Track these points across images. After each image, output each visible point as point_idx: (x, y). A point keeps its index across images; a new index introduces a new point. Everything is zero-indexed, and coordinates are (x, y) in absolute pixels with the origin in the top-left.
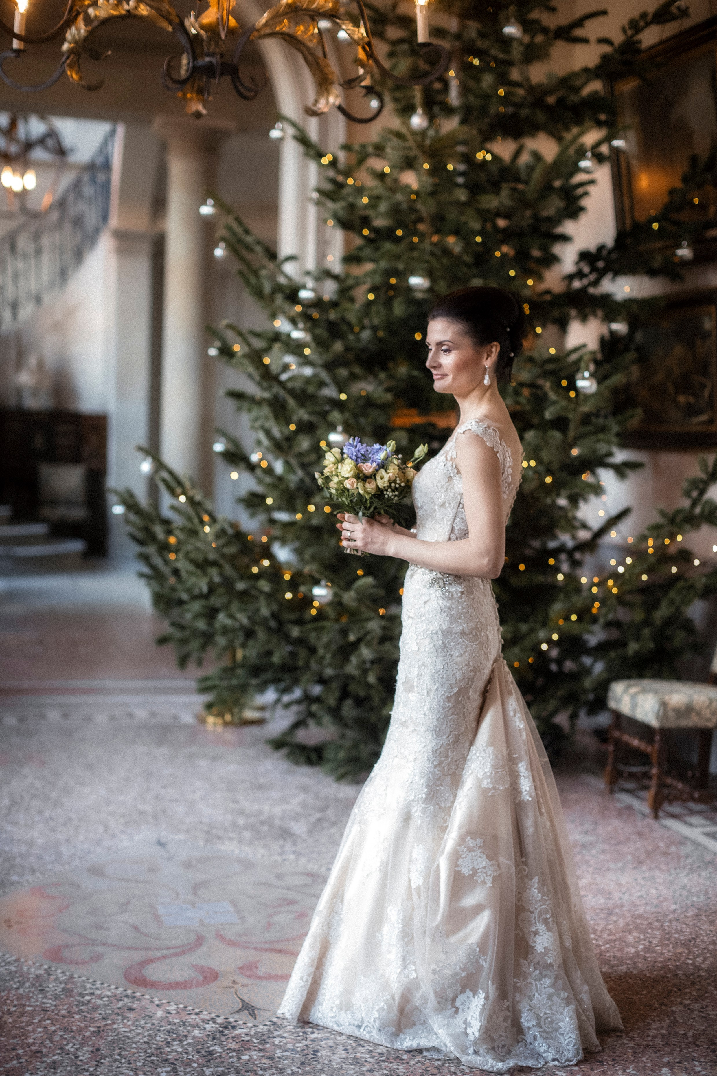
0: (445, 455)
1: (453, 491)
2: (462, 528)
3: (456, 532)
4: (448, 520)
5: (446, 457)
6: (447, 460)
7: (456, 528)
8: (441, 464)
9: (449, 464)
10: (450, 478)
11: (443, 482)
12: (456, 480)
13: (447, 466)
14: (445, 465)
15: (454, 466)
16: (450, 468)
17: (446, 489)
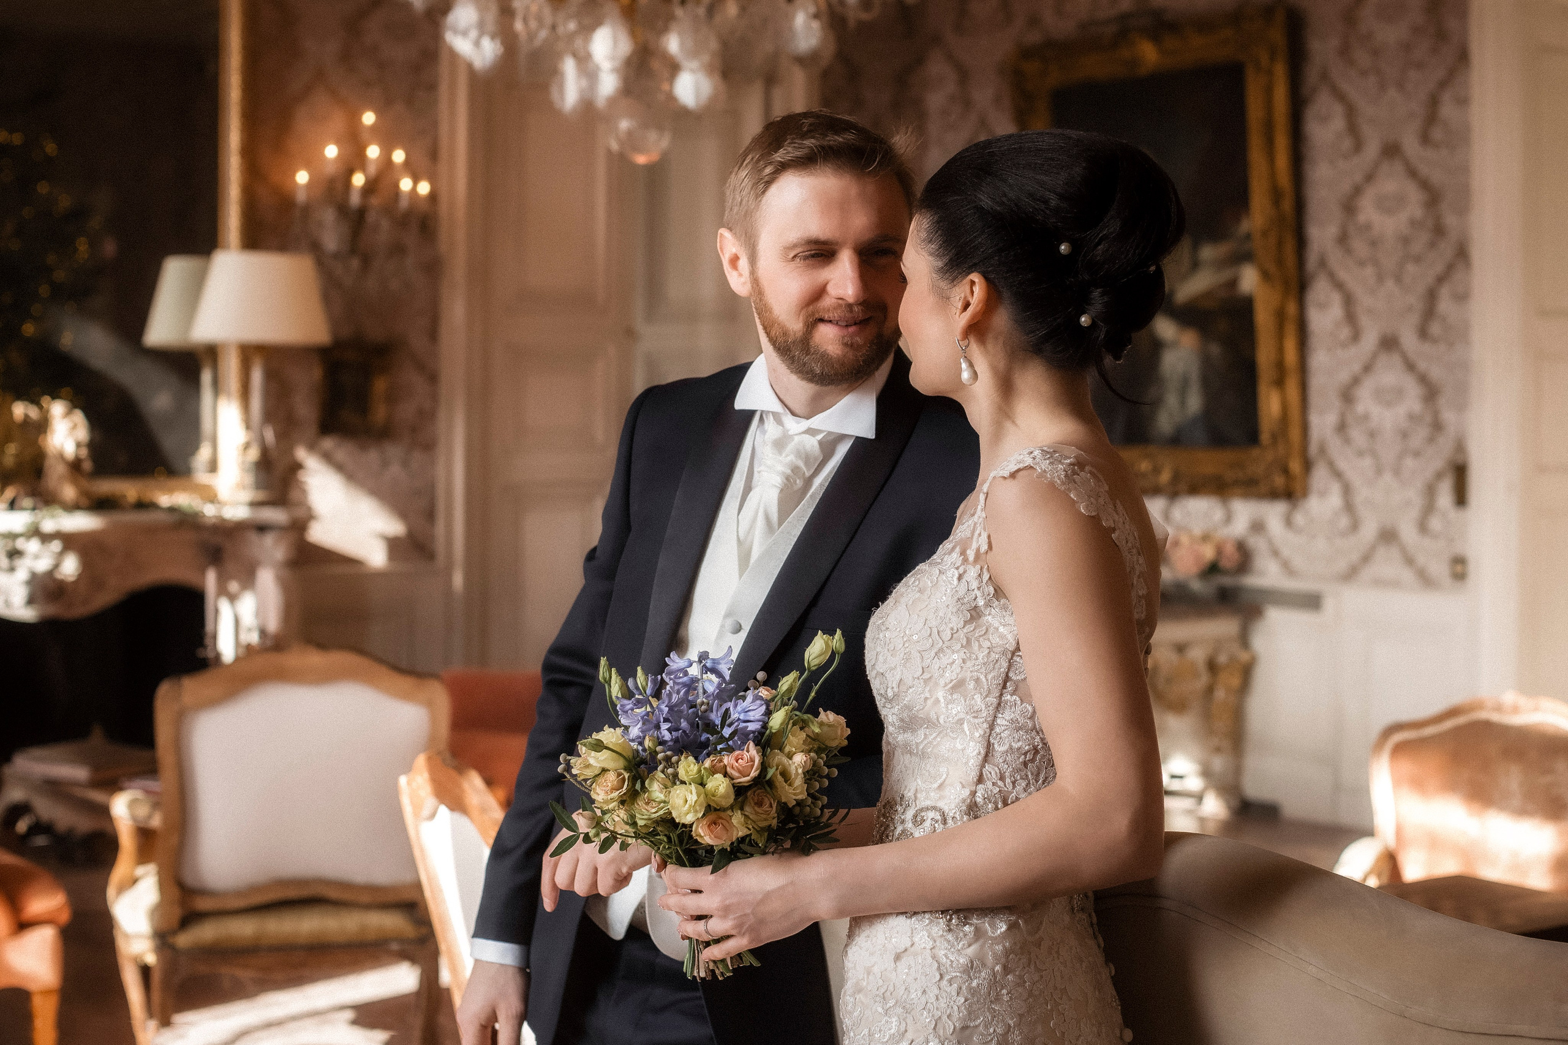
0: (958, 549)
1: (987, 644)
2: (1016, 745)
3: (998, 759)
4: (976, 727)
5: (963, 553)
6: (965, 560)
7: (999, 748)
8: (949, 574)
9: (972, 572)
10: (975, 614)
11: (956, 622)
12: (992, 618)
13: (966, 577)
14: (960, 578)
15: (986, 577)
16: (974, 585)
17: (965, 643)
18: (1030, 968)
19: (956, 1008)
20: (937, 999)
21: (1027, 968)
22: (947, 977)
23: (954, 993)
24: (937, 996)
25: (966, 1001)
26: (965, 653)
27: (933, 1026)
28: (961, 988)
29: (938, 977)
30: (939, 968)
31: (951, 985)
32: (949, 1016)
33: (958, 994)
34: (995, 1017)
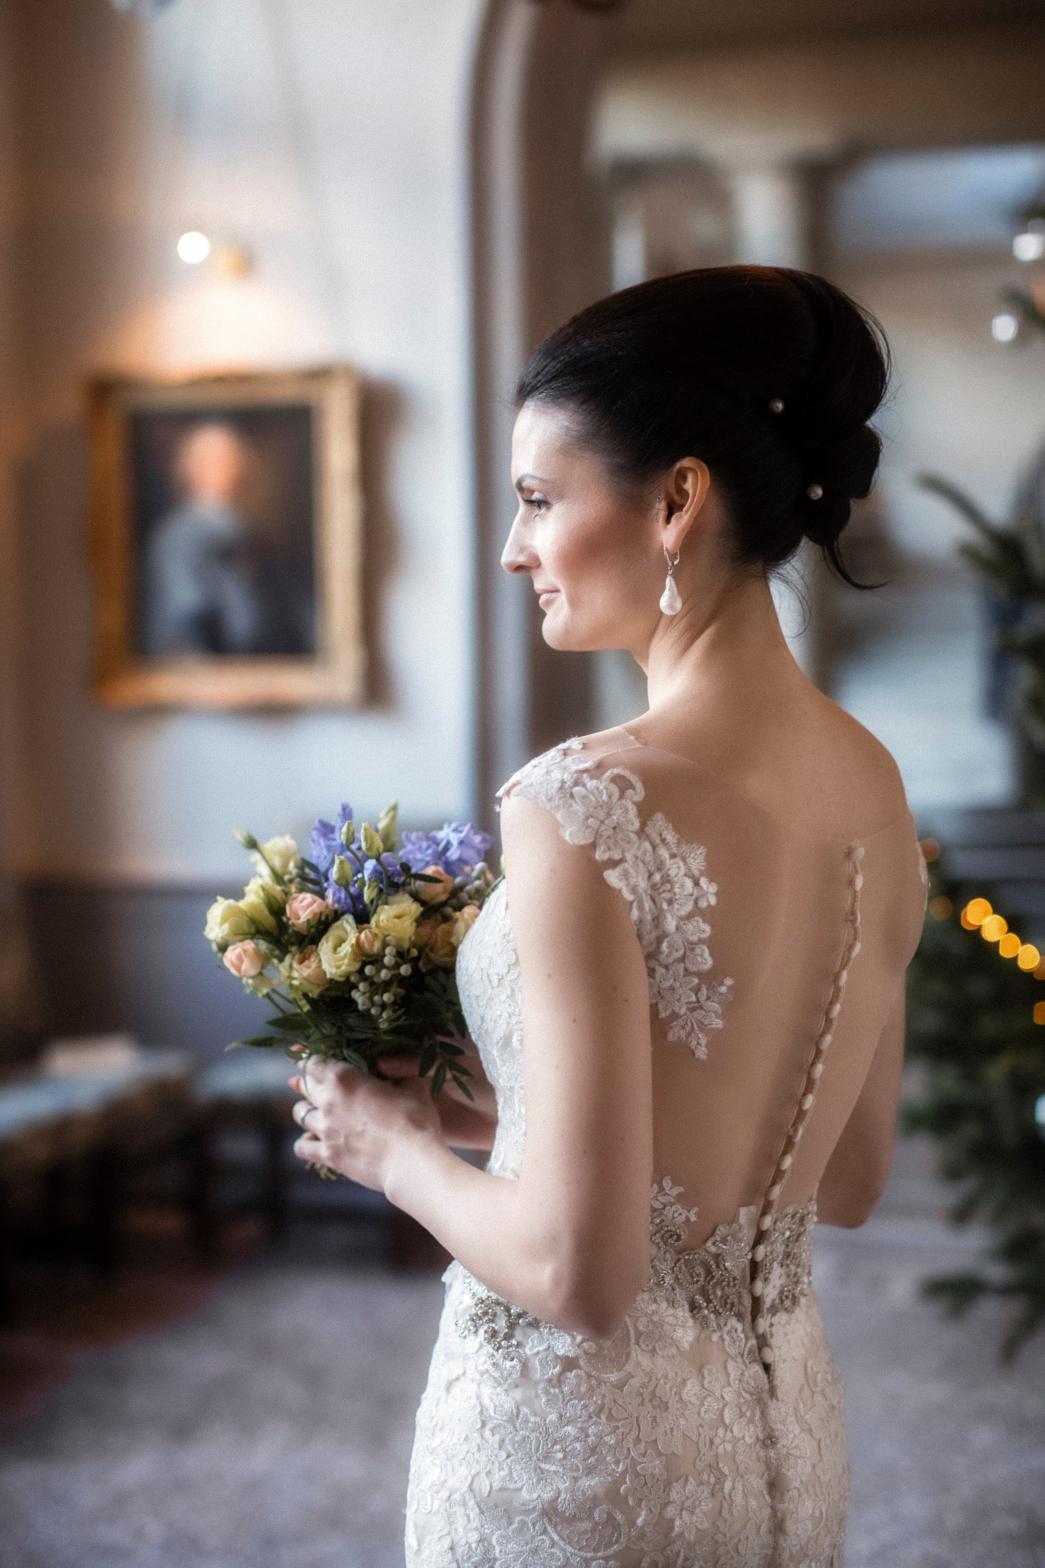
17: (509, 994)
18: (599, 1417)
19: (497, 1464)
20: (479, 1450)
21: (595, 1419)
22: (490, 1425)
23: (496, 1446)
24: (479, 1446)
25: (508, 1456)
26: (510, 1005)
27: (468, 1483)
28: (503, 1441)
29: (479, 1425)
30: (481, 1412)
31: (493, 1435)
32: (488, 1473)
33: (500, 1447)
34: (542, 1479)
